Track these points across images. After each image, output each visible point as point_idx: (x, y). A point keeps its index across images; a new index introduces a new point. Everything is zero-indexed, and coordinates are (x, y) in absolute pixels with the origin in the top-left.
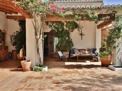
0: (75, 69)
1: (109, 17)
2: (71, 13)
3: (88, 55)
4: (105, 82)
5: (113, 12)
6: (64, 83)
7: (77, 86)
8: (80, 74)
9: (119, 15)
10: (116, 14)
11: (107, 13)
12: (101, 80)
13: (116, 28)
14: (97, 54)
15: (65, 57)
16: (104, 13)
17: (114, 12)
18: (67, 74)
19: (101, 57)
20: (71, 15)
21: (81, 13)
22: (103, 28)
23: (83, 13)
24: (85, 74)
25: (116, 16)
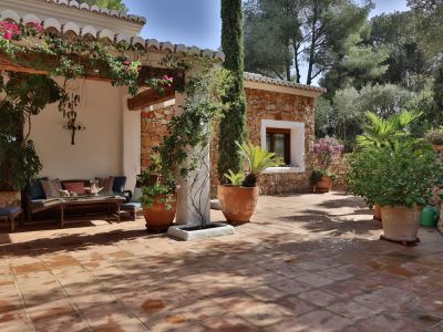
0: (62, 253)
1: (171, 80)
2: (43, 45)
3: (102, 198)
4: (167, 274)
5: (178, 64)
6: (31, 306)
7: (84, 304)
8: (82, 266)
9: (194, 76)
10: (187, 74)
11: (163, 67)
12: (154, 270)
13: (188, 113)
14: (127, 194)
15: (8, 214)
16: (155, 65)
17: (182, 65)
18: (32, 274)
19: (147, 202)
20: (43, 54)
21: (83, 54)
22: (146, 110)
23: (87, 52)
24: (101, 263)
25: (187, 80)
